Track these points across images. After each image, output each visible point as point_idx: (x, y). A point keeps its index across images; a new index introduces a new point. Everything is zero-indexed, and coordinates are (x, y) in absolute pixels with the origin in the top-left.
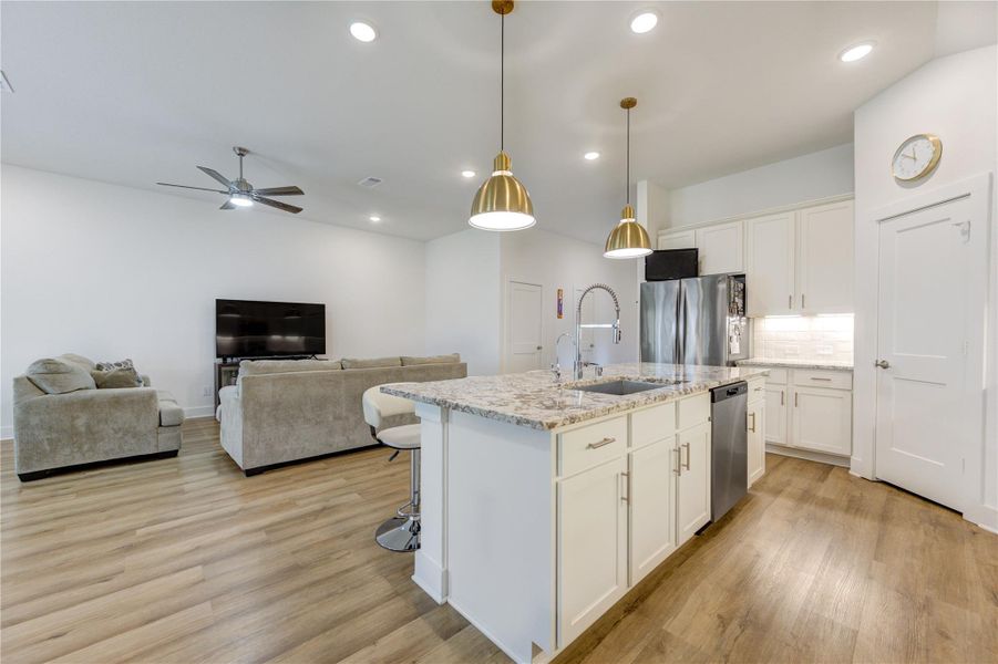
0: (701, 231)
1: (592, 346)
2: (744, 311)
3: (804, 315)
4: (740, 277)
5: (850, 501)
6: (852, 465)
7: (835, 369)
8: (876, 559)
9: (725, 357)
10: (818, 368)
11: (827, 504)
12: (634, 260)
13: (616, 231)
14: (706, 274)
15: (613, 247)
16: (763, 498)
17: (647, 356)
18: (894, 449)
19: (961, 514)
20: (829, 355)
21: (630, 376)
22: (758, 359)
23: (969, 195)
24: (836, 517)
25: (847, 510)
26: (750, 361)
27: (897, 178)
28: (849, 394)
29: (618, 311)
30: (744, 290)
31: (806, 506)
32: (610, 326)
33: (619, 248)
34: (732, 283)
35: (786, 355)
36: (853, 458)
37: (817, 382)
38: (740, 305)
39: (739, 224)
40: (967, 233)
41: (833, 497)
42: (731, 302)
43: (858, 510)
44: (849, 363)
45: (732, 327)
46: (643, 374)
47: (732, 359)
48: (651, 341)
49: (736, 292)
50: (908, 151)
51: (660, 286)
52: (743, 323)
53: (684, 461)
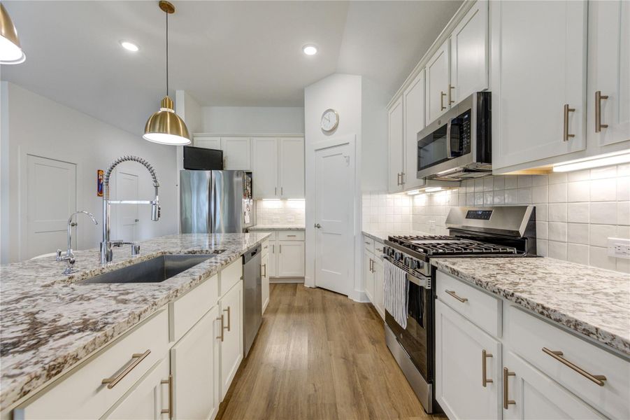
0: (225, 139)
1: (136, 221)
2: (251, 196)
3: (282, 199)
4: (249, 174)
5: (309, 304)
6: (306, 282)
7: (298, 230)
8: (328, 340)
9: (242, 226)
10: (290, 229)
11: (300, 310)
12: (174, 147)
13: (155, 117)
14: (228, 169)
15: (153, 130)
16: (270, 318)
17: (185, 228)
18: (323, 270)
19: (347, 296)
20: (293, 222)
21: (171, 250)
22: (260, 226)
23: (348, 143)
24: (305, 318)
25: (309, 312)
26: (255, 227)
27: (322, 129)
28: (303, 243)
29: (156, 187)
30: (251, 182)
31: (291, 316)
32: (148, 202)
33: (159, 132)
34: (245, 176)
35: (273, 222)
36: (306, 277)
37: (290, 238)
38: (250, 192)
39: (248, 139)
40: (348, 161)
41: (301, 305)
42: (245, 189)
43: (313, 309)
44: (303, 226)
45: (246, 206)
46: (183, 246)
47: (246, 226)
48: (188, 216)
49: (247, 183)
50: (326, 116)
51: (195, 174)
52: (251, 203)
53: (226, 324)
